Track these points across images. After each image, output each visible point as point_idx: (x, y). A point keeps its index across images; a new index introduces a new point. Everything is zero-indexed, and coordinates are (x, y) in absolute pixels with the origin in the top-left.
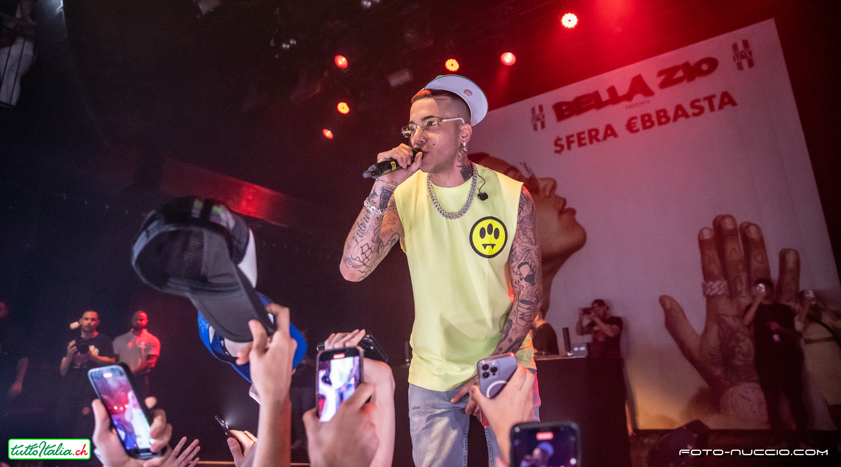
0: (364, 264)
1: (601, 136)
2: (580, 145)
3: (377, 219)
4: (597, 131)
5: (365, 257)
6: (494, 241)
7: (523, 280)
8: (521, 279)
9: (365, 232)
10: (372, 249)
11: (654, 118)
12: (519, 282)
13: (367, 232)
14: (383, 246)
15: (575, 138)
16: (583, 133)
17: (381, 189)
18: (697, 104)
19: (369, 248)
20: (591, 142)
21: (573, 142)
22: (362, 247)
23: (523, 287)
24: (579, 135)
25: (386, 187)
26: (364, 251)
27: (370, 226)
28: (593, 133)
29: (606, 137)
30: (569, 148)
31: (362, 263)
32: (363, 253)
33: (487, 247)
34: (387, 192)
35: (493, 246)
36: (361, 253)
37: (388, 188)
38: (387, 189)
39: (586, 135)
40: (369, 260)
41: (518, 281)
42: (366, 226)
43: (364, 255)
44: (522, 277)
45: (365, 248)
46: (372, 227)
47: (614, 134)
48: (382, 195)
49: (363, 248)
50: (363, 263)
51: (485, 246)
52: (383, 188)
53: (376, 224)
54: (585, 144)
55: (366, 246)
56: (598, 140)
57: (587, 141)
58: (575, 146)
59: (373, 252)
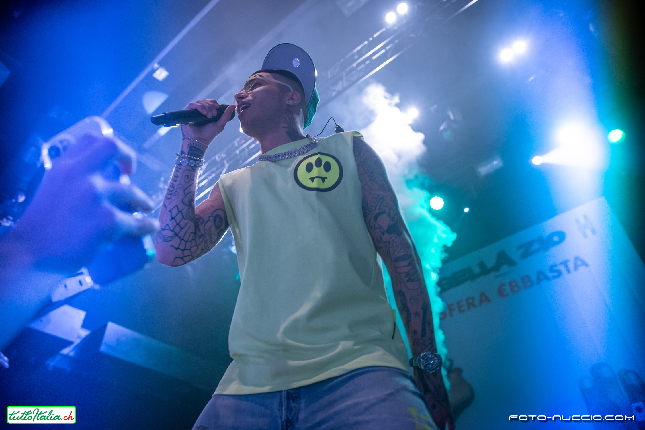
0: (176, 235)
1: (477, 303)
2: (461, 311)
3: (186, 177)
4: (473, 299)
5: (175, 224)
6: (324, 174)
7: (386, 234)
8: (383, 234)
9: (173, 192)
10: (184, 212)
11: (520, 283)
12: (382, 239)
13: (176, 192)
14: (203, 222)
15: (455, 307)
16: (461, 301)
17: (188, 146)
18: (555, 268)
19: (180, 210)
20: (469, 308)
21: (454, 309)
22: (170, 211)
23: (389, 243)
24: (458, 303)
25: (193, 144)
26: (173, 216)
27: (179, 185)
28: (470, 301)
29: (481, 302)
30: (451, 315)
31: (172, 233)
32: (173, 218)
33: (316, 180)
34: (196, 149)
35: (323, 179)
36: (170, 218)
37: (196, 145)
38: (194, 146)
39: (464, 303)
40: (182, 229)
41: (380, 237)
42: (174, 186)
43: (173, 220)
44: (382, 231)
45: (175, 212)
46: (181, 186)
47: (488, 300)
48: (190, 152)
49: (172, 211)
50: (174, 232)
51: (312, 179)
52: (190, 145)
53: (185, 182)
54: (464, 311)
55: (176, 208)
56: (475, 306)
57: (465, 307)
58: (455, 313)
59: (185, 217)
